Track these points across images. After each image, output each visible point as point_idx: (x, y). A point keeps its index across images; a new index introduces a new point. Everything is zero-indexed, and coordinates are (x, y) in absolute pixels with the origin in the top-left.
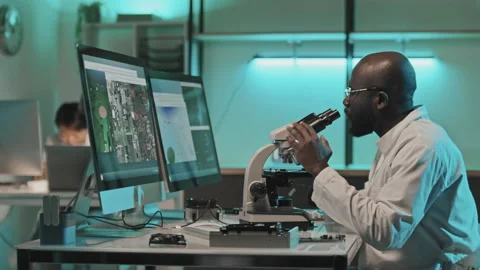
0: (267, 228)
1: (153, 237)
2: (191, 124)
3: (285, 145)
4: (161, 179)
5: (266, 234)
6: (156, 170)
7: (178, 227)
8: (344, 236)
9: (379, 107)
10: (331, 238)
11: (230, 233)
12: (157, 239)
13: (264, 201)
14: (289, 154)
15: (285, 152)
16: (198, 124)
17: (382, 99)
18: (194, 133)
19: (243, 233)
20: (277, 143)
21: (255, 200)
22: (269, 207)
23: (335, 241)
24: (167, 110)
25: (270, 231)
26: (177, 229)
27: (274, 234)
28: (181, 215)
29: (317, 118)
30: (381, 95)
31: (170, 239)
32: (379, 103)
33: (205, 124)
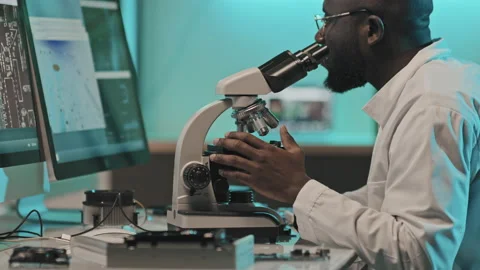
0: (199, 237)
1: (17, 251)
2: (97, 69)
3: (240, 103)
4: (42, 159)
5: (196, 246)
6: (32, 144)
7: (66, 236)
8: (328, 251)
9: (370, 41)
10: (307, 254)
11: (141, 246)
12: (22, 255)
13: (207, 194)
14: (248, 117)
15: (242, 115)
16: (110, 69)
17: (374, 27)
18: (101, 83)
19: (161, 246)
20: (228, 101)
21: (192, 192)
22: (215, 203)
23: (312, 260)
24: (55, 45)
25: (205, 242)
26: (63, 240)
27: (210, 247)
28: (77, 218)
29: (293, 58)
30: (372, 22)
31: (43, 255)
32: (371, 35)
33: (122, 69)
